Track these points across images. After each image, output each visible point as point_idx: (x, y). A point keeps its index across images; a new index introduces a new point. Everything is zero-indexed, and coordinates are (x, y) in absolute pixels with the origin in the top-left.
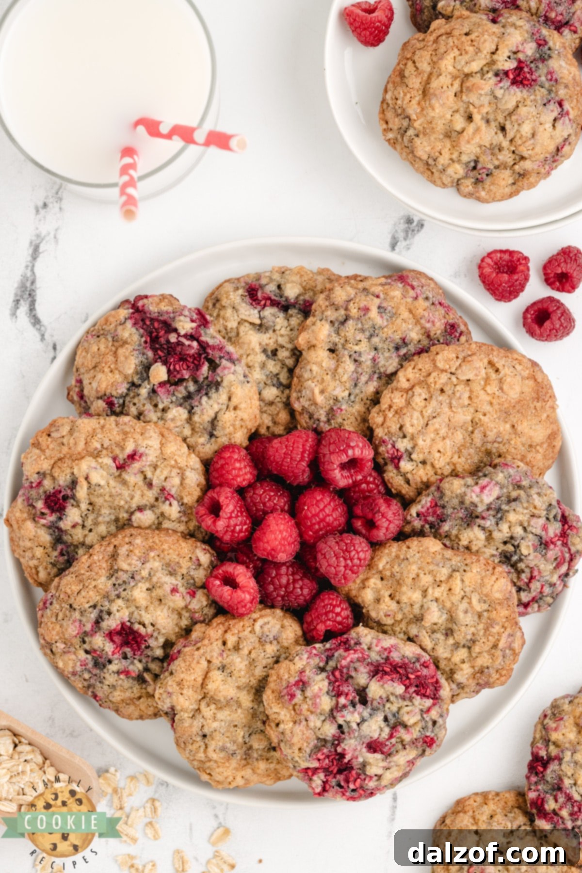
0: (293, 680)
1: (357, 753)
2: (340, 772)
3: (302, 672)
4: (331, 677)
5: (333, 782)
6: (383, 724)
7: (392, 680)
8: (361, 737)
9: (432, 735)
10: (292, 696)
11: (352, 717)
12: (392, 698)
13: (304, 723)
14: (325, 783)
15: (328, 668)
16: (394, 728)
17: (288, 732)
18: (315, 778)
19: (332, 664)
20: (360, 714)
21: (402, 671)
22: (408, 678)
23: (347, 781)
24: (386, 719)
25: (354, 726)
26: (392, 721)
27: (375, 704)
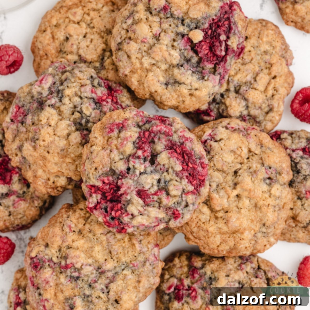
0: (117, 121)
1: (129, 191)
2: (111, 201)
3: (126, 120)
4: (142, 134)
5: (103, 205)
6: (155, 183)
7: (177, 158)
8: (137, 182)
9: (181, 212)
10: (112, 130)
11: (140, 166)
12: (170, 170)
13: (108, 151)
14: (98, 203)
15: (143, 128)
16: (160, 190)
17: (95, 153)
18: (94, 195)
19: (147, 126)
20: (145, 167)
21: (186, 157)
22: (188, 165)
23: (112, 209)
24: (159, 181)
25: (138, 172)
26: (162, 184)
27: (158, 167)
